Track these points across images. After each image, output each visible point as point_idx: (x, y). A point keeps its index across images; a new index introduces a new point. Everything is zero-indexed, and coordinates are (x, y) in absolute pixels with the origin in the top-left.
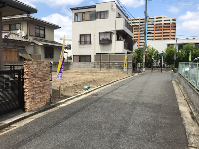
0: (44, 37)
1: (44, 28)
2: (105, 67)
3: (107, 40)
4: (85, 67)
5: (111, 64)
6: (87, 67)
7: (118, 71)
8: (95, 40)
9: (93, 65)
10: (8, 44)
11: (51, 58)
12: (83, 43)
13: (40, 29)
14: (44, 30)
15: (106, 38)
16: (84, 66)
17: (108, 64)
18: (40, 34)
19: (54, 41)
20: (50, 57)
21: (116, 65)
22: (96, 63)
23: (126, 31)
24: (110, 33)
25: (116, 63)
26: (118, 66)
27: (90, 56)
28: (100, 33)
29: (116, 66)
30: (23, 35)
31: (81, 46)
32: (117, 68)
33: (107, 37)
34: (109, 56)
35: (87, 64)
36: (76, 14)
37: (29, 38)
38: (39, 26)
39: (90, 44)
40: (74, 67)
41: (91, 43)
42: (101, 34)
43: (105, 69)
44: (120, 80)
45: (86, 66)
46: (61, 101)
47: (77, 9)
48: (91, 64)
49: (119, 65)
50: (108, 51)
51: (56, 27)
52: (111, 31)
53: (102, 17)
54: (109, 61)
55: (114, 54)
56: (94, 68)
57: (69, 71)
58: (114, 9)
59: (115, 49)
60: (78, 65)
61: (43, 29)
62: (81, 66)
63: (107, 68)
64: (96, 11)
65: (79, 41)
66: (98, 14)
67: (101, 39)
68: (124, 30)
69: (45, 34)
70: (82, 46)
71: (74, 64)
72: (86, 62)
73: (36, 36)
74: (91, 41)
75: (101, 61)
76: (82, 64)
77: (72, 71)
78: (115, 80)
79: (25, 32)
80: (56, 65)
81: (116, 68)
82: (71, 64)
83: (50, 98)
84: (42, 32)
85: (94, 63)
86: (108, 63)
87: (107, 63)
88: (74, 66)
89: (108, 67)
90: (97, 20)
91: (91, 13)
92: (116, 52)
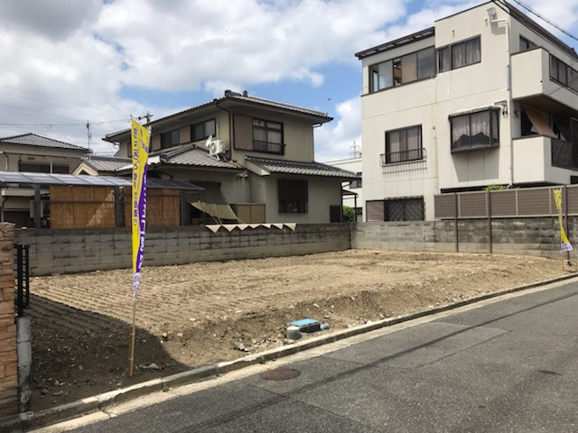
0: (282, 153)
1: (282, 125)
2: (476, 238)
3: (480, 137)
4: (402, 239)
5: (499, 227)
6: (411, 239)
7: (526, 254)
8: (437, 143)
9: (428, 232)
10: (172, 177)
11: (298, 212)
12: (395, 157)
13: (267, 129)
14: (282, 132)
15: (474, 134)
16: (400, 236)
17: (485, 228)
18: (267, 142)
19: (314, 162)
20: (296, 210)
21: (516, 228)
22: (442, 224)
23: (555, 96)
24: (488, 113)
25: (518, 223)
26: (528, 232)
27: (420, 200)
28: (451, 118)
29: (516, 232)
30: (218, 151)
31: (389, 169)
32: (522, 242)
33: (480, 127)
34: (487, 196)
35: (410, 227)
36: (373, 70)
37: (235, 156)
38: (266, 121)
39: (421, 158)
40: (368, 239)
41: (424, 154)
42: (454, 120)
43: (473, 246)
44: (509, 292)
45: (407, 234)
46: (87, 400)
47: (377, 50)
48: (424, 228)
49: (529, 228)
50: (484, 179)
51: (319, 119)
52: (493, 105)
53: (458, 62)
54: (490, 214)
55: (508, 190)
56: (436, 241)
57: (353, 251)
58: (500, 25)
59: (512, 168)
60: (379, 231)
61: (278, 127)
62: (390, 236)
63: (483, 241)
64: (437, 47)
65: (384, 152)
66: (445, 54)
67: (457, 137)
68: (547, 93)
69: (285, 143)
70: (394, 168)
71: (366, 230)
72: (406, 223)
73: (255, 151)
74: (421, 149)
75: (459, 217)
76: (393, 229)
77: (360, 253)
78: (483, 294)
79: (222, 143)
80: (305, 232)
81: (519, 240)
82: (359, 228)
83: (14, 383)
84: (274, 138)
85: (435, 223)
86: (487, 224)
87: (481, 224)
88: (366, 236)
89: (488, 237)
90: (440, 75)
91: (421, 56)
92: (517, 181)
